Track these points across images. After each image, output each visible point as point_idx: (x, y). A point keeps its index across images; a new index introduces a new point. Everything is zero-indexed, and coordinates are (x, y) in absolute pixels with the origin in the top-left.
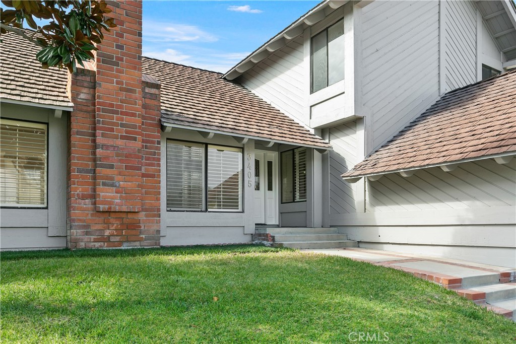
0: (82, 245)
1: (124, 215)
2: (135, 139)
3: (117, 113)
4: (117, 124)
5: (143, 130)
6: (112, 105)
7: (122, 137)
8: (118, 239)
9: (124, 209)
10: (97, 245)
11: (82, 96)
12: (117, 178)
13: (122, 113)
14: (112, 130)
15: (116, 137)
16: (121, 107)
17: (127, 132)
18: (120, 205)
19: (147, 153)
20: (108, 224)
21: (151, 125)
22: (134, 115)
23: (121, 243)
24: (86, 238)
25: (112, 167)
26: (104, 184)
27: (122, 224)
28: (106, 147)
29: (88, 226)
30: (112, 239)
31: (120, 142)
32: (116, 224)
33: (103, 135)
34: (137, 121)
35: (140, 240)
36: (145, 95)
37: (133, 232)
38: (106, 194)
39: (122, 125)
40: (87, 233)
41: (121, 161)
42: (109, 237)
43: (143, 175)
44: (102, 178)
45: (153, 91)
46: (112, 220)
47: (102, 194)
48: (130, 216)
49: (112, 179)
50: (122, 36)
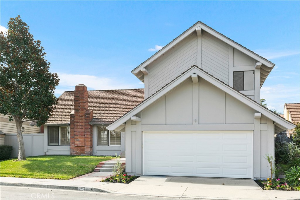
0: (72, 154)
1: (81, 147)
2: (83, 128)
3: (79, 123)
4: (79, 125)
5: (86, 126)
6: (78, 121)
7: (80, 128)
8: (80, 153)
9: (80, 146)
10: (76, 154)
11: (72, 120)
12: (79, 138)
13: (80, 123)
14: (78, 127)
15: (78, 129)
16: (80, 121)
17: (81, 127)
18: (79, 145)
19: (87, 131)
20: (78, 149)
21: (88, 124)
22: (83, 123)
23: (81, 154)
24: (73, 153)
25: (78, 136)
26: (76, 140)
27: (81, 149)
28: (76, 131)
29: (74, 150)
30: (79, 153)
31: (79, 130)
32: (79, 150)
33: (76, 128)
34: (83, 124)
35: (85, 153)
36: (86, 117)
37: (84, 152)
38: (77, 142)
39: (80, 125)
40: (73, 152)
41: (80, 134)
42: (78, 152)
43: (86, 137)
44: (76, 139)
45: (88, 115)
46: (79, 149)
47: (76, 142)
48: (83, 147)
49: (78, 139)
50: (79, 104)
